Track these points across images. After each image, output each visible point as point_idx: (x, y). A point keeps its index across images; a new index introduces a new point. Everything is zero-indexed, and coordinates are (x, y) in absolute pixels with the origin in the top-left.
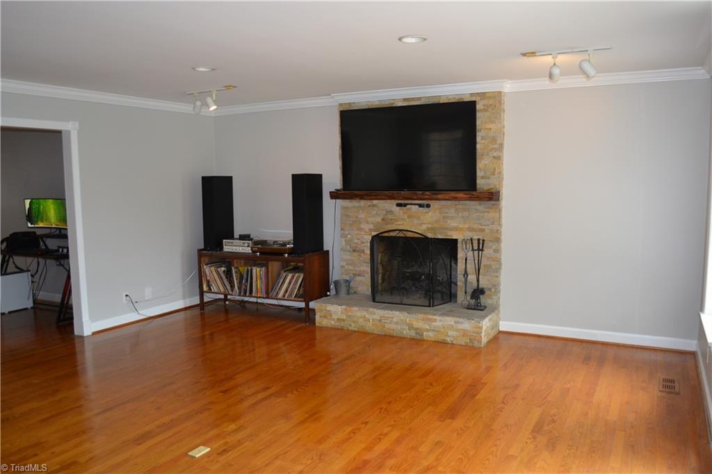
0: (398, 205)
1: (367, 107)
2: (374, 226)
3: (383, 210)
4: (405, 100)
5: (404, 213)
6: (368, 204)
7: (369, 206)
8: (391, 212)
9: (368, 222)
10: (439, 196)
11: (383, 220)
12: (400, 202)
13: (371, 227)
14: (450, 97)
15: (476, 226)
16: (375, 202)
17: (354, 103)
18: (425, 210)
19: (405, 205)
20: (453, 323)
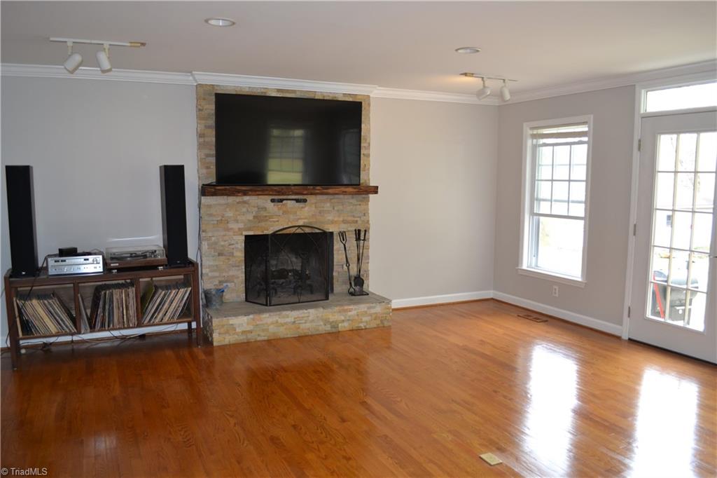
0: (273, 201)
1: (234, 93)
2: (245, 226)
3: (254, 207)
4: (279, 90)
5: (279, 209)
6: (238, 201)
7: (238, 203)
8: (265, 209)
9: (237, 221)
10: (330, 191)
11: (254, 217)
12: (273, 197)
13: (241, 225)
14: (325, 94)
15: (350, 219)
16: (246, 198)
17: (217, 85)
18: (301, 205)
19: (281, 201)
20: (366, 309)
